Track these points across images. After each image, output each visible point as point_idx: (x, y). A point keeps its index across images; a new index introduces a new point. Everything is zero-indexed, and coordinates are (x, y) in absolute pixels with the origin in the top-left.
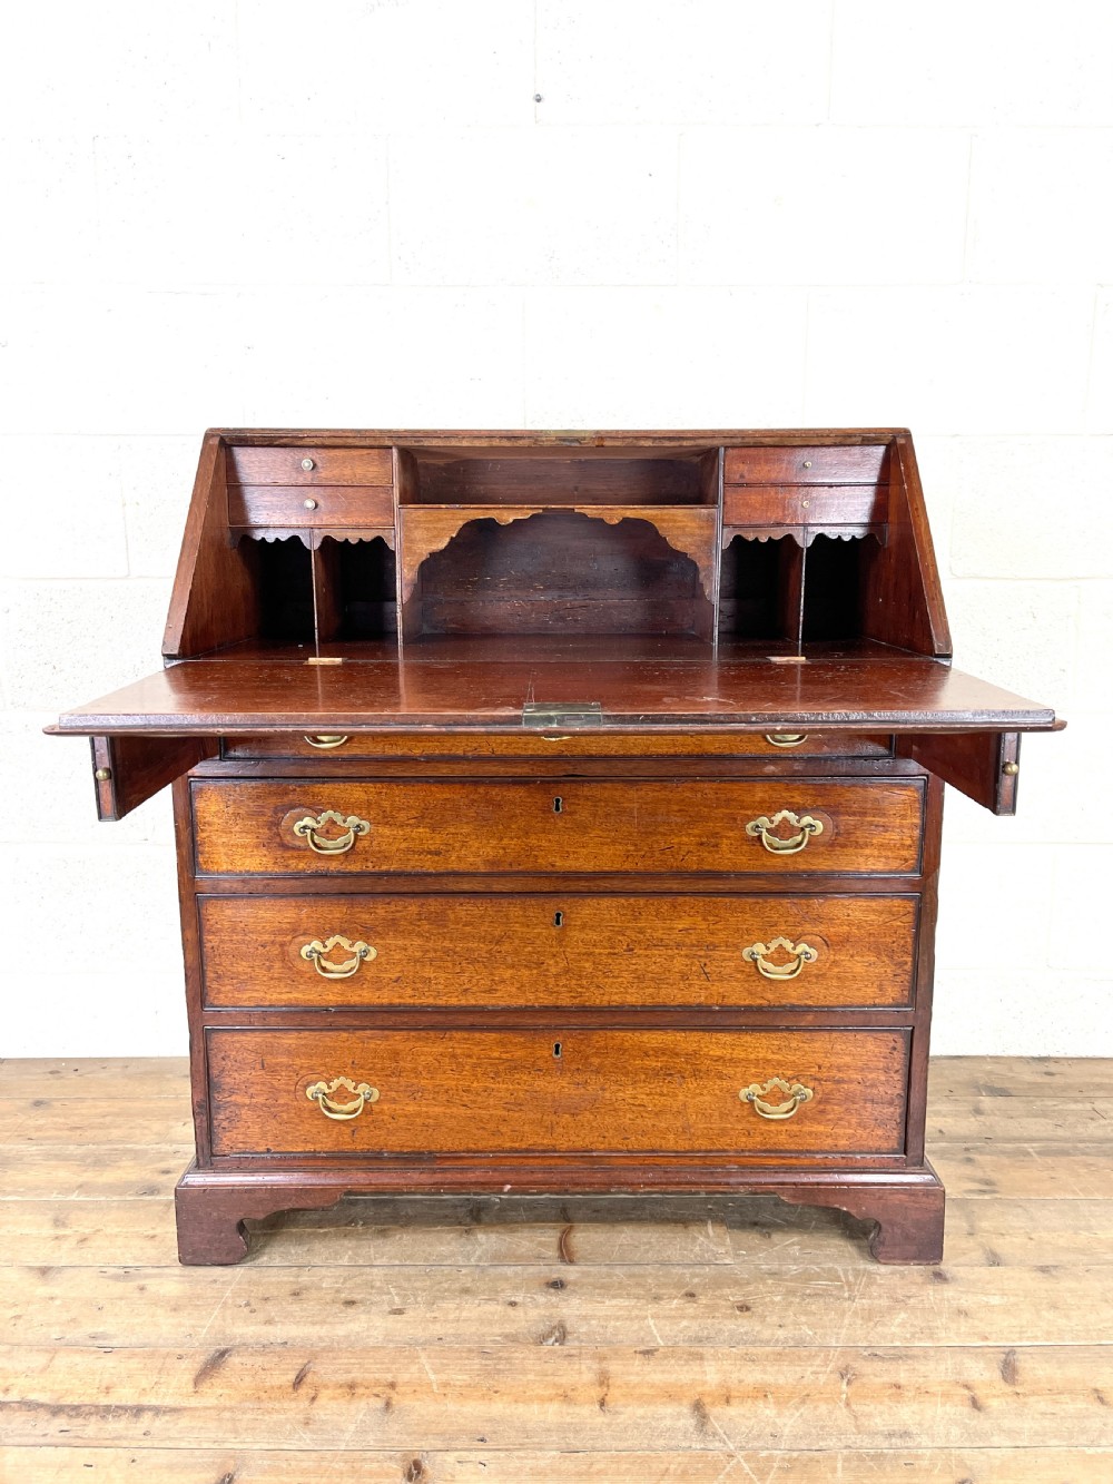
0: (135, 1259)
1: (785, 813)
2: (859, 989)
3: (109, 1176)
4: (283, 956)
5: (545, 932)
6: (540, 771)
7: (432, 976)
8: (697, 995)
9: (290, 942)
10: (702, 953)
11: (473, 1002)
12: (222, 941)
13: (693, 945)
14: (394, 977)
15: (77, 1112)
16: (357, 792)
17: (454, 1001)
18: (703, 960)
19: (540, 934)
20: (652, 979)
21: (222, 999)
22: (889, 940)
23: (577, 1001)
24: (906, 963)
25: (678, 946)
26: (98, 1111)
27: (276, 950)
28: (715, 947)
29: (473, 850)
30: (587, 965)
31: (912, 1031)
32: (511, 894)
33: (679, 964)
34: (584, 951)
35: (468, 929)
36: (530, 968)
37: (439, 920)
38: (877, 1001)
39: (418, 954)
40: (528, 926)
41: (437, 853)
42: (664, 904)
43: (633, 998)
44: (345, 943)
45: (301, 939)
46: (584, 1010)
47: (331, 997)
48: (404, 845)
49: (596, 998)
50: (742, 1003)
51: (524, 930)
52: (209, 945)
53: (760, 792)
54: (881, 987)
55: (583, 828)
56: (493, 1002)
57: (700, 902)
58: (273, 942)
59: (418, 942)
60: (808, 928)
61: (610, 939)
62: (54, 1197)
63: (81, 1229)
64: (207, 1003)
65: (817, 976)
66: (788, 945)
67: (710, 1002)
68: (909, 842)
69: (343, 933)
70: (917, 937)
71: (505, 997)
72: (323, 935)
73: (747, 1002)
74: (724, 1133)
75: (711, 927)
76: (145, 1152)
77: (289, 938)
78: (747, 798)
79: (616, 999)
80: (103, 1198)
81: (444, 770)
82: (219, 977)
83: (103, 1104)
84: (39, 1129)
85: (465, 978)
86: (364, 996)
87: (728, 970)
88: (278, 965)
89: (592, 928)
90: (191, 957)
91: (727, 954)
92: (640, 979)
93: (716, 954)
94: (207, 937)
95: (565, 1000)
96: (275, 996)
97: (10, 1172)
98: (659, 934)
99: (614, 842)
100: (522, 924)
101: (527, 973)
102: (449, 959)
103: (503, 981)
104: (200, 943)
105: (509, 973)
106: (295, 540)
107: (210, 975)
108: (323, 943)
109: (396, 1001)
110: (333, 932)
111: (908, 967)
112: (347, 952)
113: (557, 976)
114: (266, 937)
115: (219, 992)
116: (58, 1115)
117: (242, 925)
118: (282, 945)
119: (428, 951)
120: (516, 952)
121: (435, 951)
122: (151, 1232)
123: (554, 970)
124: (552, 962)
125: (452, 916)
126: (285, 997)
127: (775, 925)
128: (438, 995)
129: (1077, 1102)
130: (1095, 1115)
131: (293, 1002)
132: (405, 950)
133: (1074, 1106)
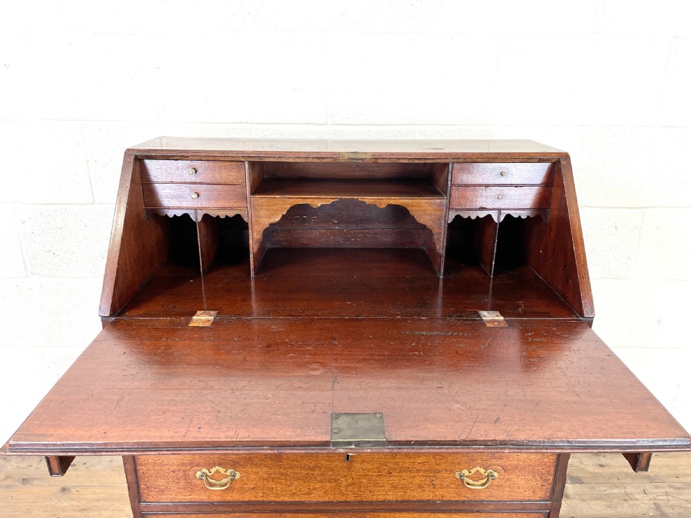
2: (521, 493)
4: (186, 476)
5: (340, 465)
7: (274, 486)
8: (427, 495)
9: (189, 470)
10: (432, 474)
11: (298, 500)
12: (148, 470)
13: (427, 471)
14: (252, 487)
17: (287, 499)
18: (432, 478)
19: (336, 466)
20: (402, 488)
21: (150, 499)
22: (540, 468)
23: (358, 498)
24: (549, 480)
25: (418, 471)
26: (96, 496)
27: (181, 474)
28: (439, 472)
30: (364, 481)
31: (549, 513)
33: (417, 480)
34: (363, 474)
35: (295, 463)
36: (331, 482)
38: (531, 498)
39: (265, 476)
40: (330, 461)
43: (391, 496)
44: (222, 470)
45: (196, 468)
46: (362, 503)
47: (215, 497)
49: (368, 497)
50: (453, 499)
51: (328, 463)
52: (141, 472)
54: (534, 492)
56: (309, 499)
58: (179, 470)
59: (265, 469)
60: (494, 461)
61: (378, 468)
64: (142, 500)
65: (497, 486)
66: (482, 471)
67: (434, 499)
69: (220, 465)
70: (557, 467)
71: (315, 497)
72: (209, 466)
73: (456, 499)
75: (438, 461)
77: (189, 468)
79: (381, 498)
82: (148, 487)
83: (98, 491)
85: (293, 488)
86: (235, 497)
87: (446, 483)
88: (182, 481)
89: (368, 462)
90: (130, 478)
91: (446, 475)
92: (395, 487)
93: (439, 475)
94: (138, 468)
95: (351, 498)
96: (181, 497)
98: (407, 465)
100: (327, 461)
101: (329, 485)
102: (283, 478)
103: (315, 489)
104: (136, 470)
105: (318, 485)
106: (186, 216)
107: (142, 486)
108: (209, 470)
109: (253, 499)
110: (215, 465)
111: (551, 481)
112: (223, 475)
113: (348, 486)
114: (175, 468)
115: (149, 495)
116: (74, 499)
117: (160, 461)
118: (185, 471)
119: (270, 474)
120: (322, 474)
121: (275, 474)
123: (344, 483)
124: (343, 479)
126: (188, 497)
127: (475, 460)
128: (277, 496)
129: (617, 487)
130: (627, 498)
131: (193, 500)
132: (258, 473)
133: (616, 491)
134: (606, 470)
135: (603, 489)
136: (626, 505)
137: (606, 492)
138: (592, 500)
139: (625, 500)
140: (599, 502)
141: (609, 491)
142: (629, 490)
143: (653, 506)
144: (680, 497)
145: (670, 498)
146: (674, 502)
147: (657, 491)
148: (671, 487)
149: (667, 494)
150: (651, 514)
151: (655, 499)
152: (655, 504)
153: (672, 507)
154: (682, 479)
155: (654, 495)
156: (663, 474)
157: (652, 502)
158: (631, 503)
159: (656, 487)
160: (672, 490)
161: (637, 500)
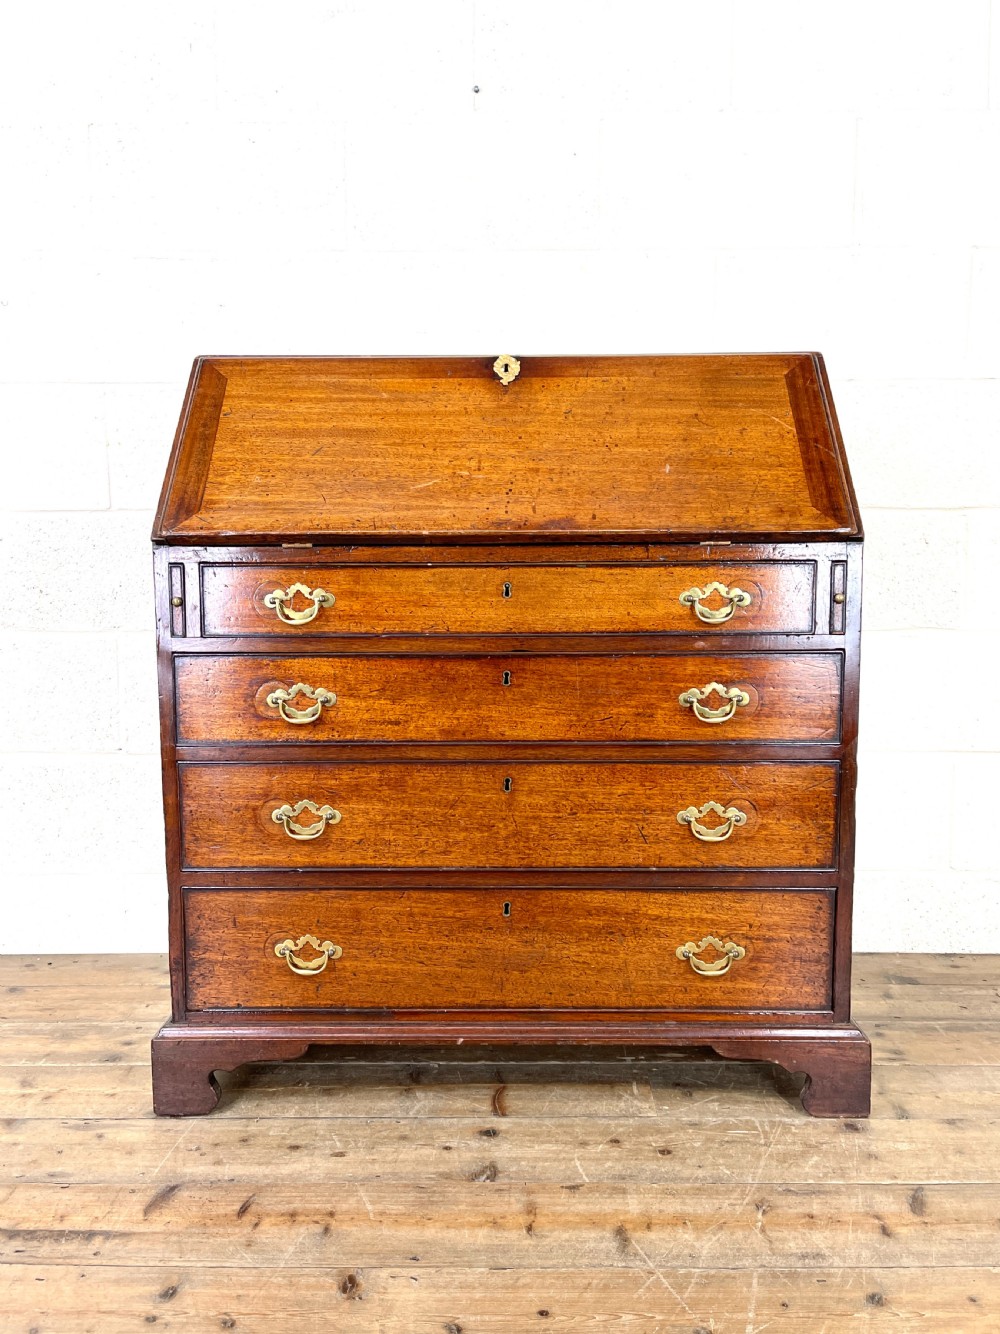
0: (96, 1113)
2: (788, 851)
4: (256, 820)
5: (495, 798)
6: (490, 646)
7: (392, 839)
8: (635, 856)
9: (262, 806)
10: (640, 817)
11: (429, 863)
12: (200, 806)
13: (632, 809)
14: (357, 839)
17: (411, 862)
18: (641, 823)
19: (490, 799)
20: (595, 842)
21: (194, 864)
22: (812, 804)
23: (525, 862)
24: (829, 826)
25: (618, 810)
27: (249, 815)
28: (652, 811)
29: (427, 719)
30: (534, 828)
31: (836, 892)
33: (619, 827)
34: (531, 815)
35: (425, 794)
36: (482, 832)
37: (399, 786)
38: (803, 862)
39: (379, 818)
40: (480, 791)
41: (396, 722)
42: (606, 773)
43: (577, 859)
45: (273, 803)
47: (299, 859)
48: (367, 715)
49: (542, 860)
50: (678, 864)
51: (477, 795)
52: (188, 809)
54: (806, 849)
57: (637, 768)
58: (246, 806)
59: (379, 806)
60: (737, 792)
61: (555, 803)
64: (185, 864)
65: (746, 839)
66: (719, 809)
67: (648, 863)
68: (828, 712)
69: (310, 797)
70: (838, 802)
71: (454, 860)
72: (292, 800)
73: (682, 863)
75: (648, 792)
77: (261, 803)
79: (561, 860)
82: (197, 840)
85: (422, 839)
86: (331, 857)
87: (664, 833)
88: (250, 828)
89: (538, 793)
90: (170, 821)
91: (663, 818)
92: (583, 841)
93: (652, 818)
94: (185, 802)
95: (514, 861)
96: (248, 858)
98: (600, 798)
99: (558, 713)
100: (474, 790)
101: (478, 835)
102: (407, 822)
103: (457, 843)
104: (179, 807)
105: (461, 837)
107: (188, 837)
108: (292, 807)
109: (359, 862)
110: (301, 797)
111: (831, 830)
112: (314, 815)
113: (508, 837)
114: (240, 802)
115: (196, 854)
117: (218, 791)
118: (254, 810)
119: (388, 815)
120: (469, 816)
121: (395, 815)
123: (503, 833)
124: (501, 826)
125: (411, 784)
126: (256, 858)
127: (707, 789)
128: (397, 856)
131: (264, 863)
132: (368, 813)
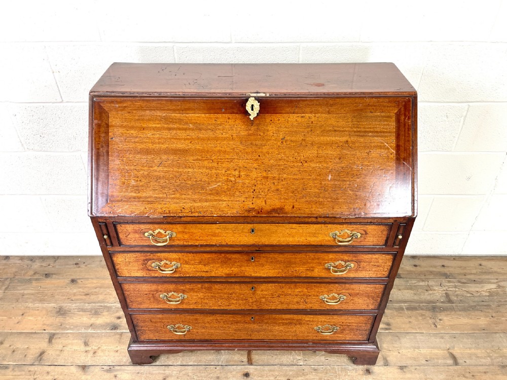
0: (113, 362)
1: (340, 262)
2: (360, 306)
3: (100, 321)
4: (154, 297)
5: (248, 292)
6: (246, 249)
7: (208, 302)
8: (302, 307)
10: (305, 297)
11: (223, 308)
12: (131, 293)
13: (302, 295)
14: (195, 302)
15: (87, 286)
16: (174, 256)
17: (216, 308)
18: (305, 299)
19: (246, 292)
20: (286, 303)
22: (373, 294)
23: (260, 308)
24: (378, 300)
25: (296, 295)
26: (94, 285)
27: (151, 295)
29: (219, 270)
30: (263, 300)
31: (376, 316)
32: (236, 282)
33: (296, 300)
34: (262, 296)
35: (220, 291)
36: (243, 301)
37: (209, 289)
38: (365, 309)
39: (202, 297)
40: (242, 290)
41: (207, 272)
42: (292, 286)
43: (279, 307)
44: (175, 294)
45: (159, 293)
46: (262, 310)
47: (172, 307)
48: (194, 270)
49: (266, 308)
50: (318, 309)
52: (126, 294)
53: (331, 256)
54: (368, 306)
55: (263, 265)
56: (230, 308)
57: (305, 285)
58: (149, 294)
59: (201, 294)
60: (344, 291)
61: (272, 294)
62: (83, 331)
63: (94, 347)
64: (129, 308)
65: (345, 303)
67: (306, 308)
68: (386, 270)
69: (174, 292)
70: (383, 294)
71: (232, 307)
72: (168, 292)
73: (320, 309)
74: (308, 336)
75: (309, 291)
76: (111, 307)
77: (155, 293)
78: (326, 258)
79: (273, 308)
80: (99, 331)
81: (208, 249)
82: (132, 302)
83: (95, 281)
84: (75, 294)
85: (219, 303)
86: (185, 306)
87: (314, 301)
88: (152, 299)
89: (265, 291)
91: (314, 297)
92: (282, 303)
93: (310, 297)
94: (125, 292)
95: (255, 308)
96: (152, 306)
97: (68, 318)
98: (290, 293)
99: (274, 269)
100: (239, 290)
101: (241, 301)
102: (213, 298)
103: (233, 303)
105: (235, 302)
107: (128, 301)
108: (168, 294)
109: (196, 308)
110: (171, 291)
112: (176, 296)
113: (253, 302)
114: (147, 293)
115: (133, 305)
116: (80, 288)
117: (137, 289)
118: (153, 294)
119: (206, 296)
120: (238, 297)
121: (208, 296)
122: (116, 349)
123: (251, 301)
124: (250, 299)
125: (214, 288)
126: (156, 306)
127: (332, 290)
128: (210, 306)
129: (423, 281)
130: (428, 289)
131: (159, 308)
132: (197, 296)
133: (422, 284)
134: (418, 269)
135: (414, 282)
136: (427, 293)
137: (415, 284)
138: (405, 289)
139: (427, 290)
140: (409, 291)
141: (417, 284)
142: (431, 283)
143: (444, 295)
144: (464, 289)
145: (457, 289)
146: (459, 292)
147: (449, 284)
148: (459, 282)
149: (455, 287)
150: (442, 300)
151: (447, 290)
152: (446, 293)
153: (457, 295)
154: (468, 277)
155: (447, 287)
156: (456, 272)
157: (444, 292)
158: (431, 292)
159: (449, 282)
160: (459, 284)
161: (435, 290)
